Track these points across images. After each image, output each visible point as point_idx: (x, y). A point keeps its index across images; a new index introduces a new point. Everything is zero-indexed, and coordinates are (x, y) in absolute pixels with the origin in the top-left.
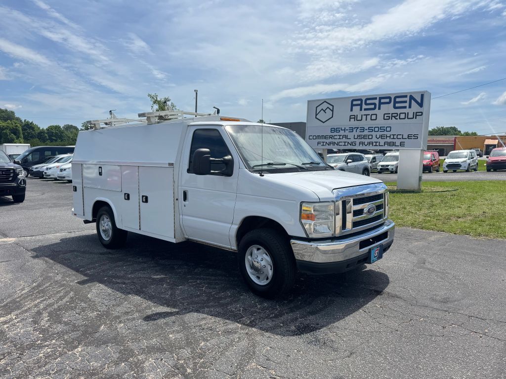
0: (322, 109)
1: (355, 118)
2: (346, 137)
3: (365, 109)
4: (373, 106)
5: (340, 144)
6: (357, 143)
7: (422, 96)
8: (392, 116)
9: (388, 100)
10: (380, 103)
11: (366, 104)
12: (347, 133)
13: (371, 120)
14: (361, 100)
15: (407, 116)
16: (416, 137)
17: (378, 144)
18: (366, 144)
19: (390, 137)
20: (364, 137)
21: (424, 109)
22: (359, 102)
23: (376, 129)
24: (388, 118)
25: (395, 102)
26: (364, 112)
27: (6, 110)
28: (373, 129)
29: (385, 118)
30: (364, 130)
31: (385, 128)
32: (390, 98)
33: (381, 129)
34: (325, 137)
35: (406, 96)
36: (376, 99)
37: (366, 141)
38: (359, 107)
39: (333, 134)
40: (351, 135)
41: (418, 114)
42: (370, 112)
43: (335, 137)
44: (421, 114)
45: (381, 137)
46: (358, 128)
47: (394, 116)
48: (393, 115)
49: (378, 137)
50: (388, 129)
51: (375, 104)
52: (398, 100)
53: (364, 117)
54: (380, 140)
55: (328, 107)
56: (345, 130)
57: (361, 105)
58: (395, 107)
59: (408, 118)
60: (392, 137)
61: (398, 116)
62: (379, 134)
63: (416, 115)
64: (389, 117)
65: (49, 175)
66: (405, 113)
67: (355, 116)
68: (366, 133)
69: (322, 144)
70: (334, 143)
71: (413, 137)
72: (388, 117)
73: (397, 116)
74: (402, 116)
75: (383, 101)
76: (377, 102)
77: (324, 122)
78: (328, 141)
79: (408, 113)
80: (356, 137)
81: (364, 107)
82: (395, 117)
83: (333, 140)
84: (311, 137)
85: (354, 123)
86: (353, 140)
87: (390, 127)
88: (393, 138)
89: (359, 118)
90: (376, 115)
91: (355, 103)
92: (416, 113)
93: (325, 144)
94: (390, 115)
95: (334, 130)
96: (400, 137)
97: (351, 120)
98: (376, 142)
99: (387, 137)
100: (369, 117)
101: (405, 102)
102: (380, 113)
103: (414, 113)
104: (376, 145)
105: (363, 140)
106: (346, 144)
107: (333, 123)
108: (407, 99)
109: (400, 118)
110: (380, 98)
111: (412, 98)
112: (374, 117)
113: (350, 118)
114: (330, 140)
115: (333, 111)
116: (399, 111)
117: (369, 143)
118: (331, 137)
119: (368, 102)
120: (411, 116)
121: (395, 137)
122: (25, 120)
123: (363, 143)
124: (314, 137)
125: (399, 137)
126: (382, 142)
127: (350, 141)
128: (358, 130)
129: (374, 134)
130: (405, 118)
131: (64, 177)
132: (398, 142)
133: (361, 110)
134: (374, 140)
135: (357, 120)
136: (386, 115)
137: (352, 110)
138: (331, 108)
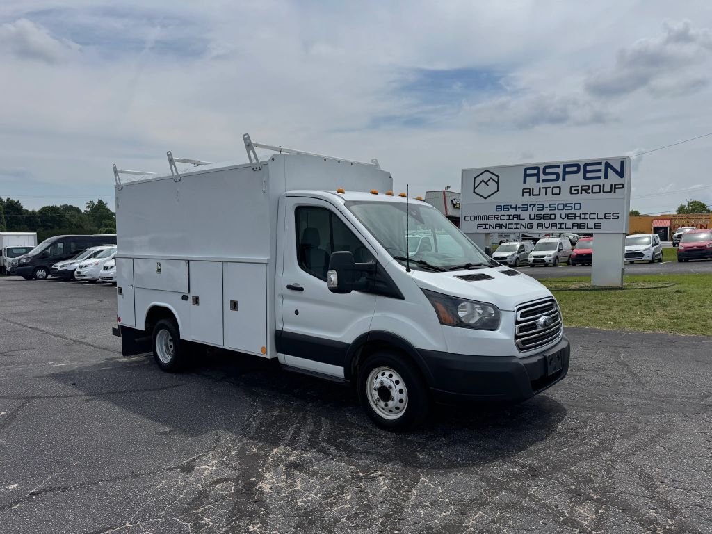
0: (483, 181)
1: (530, 191)
2: (518, 217)
3: (544, 181)
5: (510, 226)
6: (535, 226)
7: (623, 163)
8: (582, 190)
9: (575, 169)
10: (565, 173)
11: (545, 174)
12: (519, 212)
13: (553, 194)
14: (538, 168)
15: (602, 189)
16: (616, 216)
17: (563, 226)
18: (547, 226)
19: (580, 216)
20: (544, 217)
21: (626, 180)
22: (535, 171)
23: (561, 207)
24: (576, 192)
25: (585, 172)
26: (542, 184)
28: (556, 206)
29: (573, 192)
30: (543, 207)
31: (573, 205)
32: (578, 166)
33: (567, 206)
34: (488, 218)
35: (600, 164)
36: (558, 167)
37: (547, 222)
38: (535, 178)
39: (500, 213)
40: (524, 215)
41: (617, 186)
42: (551, 184)
43: (503, 218)
44: (621, 186)
45: (568, 216)
46: (535, 205)
47: (584, 189)
49: (563, 216)
50: (577, 206)
51: (557, 174)
52: (589, 168)
53: (543, 191)
54: (566, 221)
55: (491, 178)
56: (516, 208)
57: (538, 175)
58: (585, 178)
59: (604, 192)
61: (590, 190)
62: (564, 213)
63: (614, 188)
64: (578, 190)
65: (85, 276)
66: (600, 186)
67: (530, 189)
68: (546, 211)
69: (484, 226)
70: (501, 226)
71: (612, 217)
72: (575, 190)
74: (596, 189)
75: (568, 169)
76: (560, 171)
77: (485, 198)
78: (492, 223)
79: (603, 185)
80: (532, 217)
81: (542, 177)
83: (501, 222)
84: (467, 218)
85: (528, 199)
86: (528, 221)
87: (580, 204)
88: (585, 218)
89: (536, 192)
90: (559, 187)
91: (529, 172)
92: (615, 185)
93: (487, 226)
94: (579, 188)
95: (500, 208)
96: (595, 216)
97: (525, 194)
98: (561, 224)
99: (575, 216)
100: (549, 191)
101: (600, 171)
102: (565, 186)
103: (612, 185)
104: (561, 228)
105: (542, 221)
106: (519, 226)
107: (498, 199)
108: (602, 167)
109: (592, 192)
110: (565, 166)
111: (608, 165)
112: (556, 191)
113: (523, 192)
114: (496, 222)
115: (498, 183)
116: (591, 183)
117: (551, 226)
118: (496, 217)
119: (548, 171)
120: (607, 189)
121: (587, 216)
123: (543, 226)
124: (473, 218)
125: (592, 216)
126: (569, 223)
127: (523, 222)
128: (535, 208)
129: (556, 212)
130: (600, 192)
132: (591, 223)
133: (538, 181)
134: (558, 220)
135: (533, 195)
136: (573, 189)
137: (525, 182)
138: (496, 179)
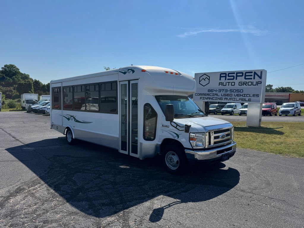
0: (203, 79)
1: (222, 84)
2: (217, 95)
3: (228, 79)
4: (232, 78)
5: (213, 99)
6: (223, 99)
7: (261, 72)
9: (241, 74)
10: (237, 76)
11: (229, 76)
12: (217, 92)
13: (232, 85)
14: (226, 74)
16: (258, 96)
17: (235, 99)
18: (228, 99)
19: (242, 95)
20: (227, 95)
21: (262, 80)
22: (225, 75)
23: (235, 91)
24: (241, 84)
25: (246, 76)
26: (227, 81)
27: (25, 74)
28: (233, 90)
29: (240, 84)
30: (227, 91)
31: (240, 90)
33: (237, 91)
34: (205, 94)
35: (252, 72)
36: (234, 73)
37: (229, 97)
38: (225, 78)
39: (209, 93)
40: (219, 94)
42: (231, 81)
43: (210, 95)
44: (260, 83)
46: (224, 90)
48: (244, 83)
49: (235, 95)
50: (242, 91)
51: (234, 76)
52: (247, 74)
53: (227, 84)
54: (236, 97)
55: (206, 78)
57: (226, 77)
58: (245, 78)
59: (253, 85)
62: (236, 93)
66: (251, 82)
67: (222, 83)
68: (228, 93)
69: (203, 98)
71: (256, 96)
73: (247, 83)
74: (250, 84)
75: (238, 75)
76: (235, 75)
77: (204, 86)
78: (206, 97)
79: (253, 82)
80: (223, 95)
82: (245, 84)
83: (209, 97)
84: (196, 95)
85: (221, 87)
86: (221, 97)
88: (244, 96)
89: (225, 84)
90: (234, 82)
91: (222, 75)
92: (258, 82)
94: (243, 83)
95: (209, 90)
97: (220, 85)
99: (240, 95)
100: (230, 84)
101: (252, 76)
102: (237, 82)
103: (256, 82)
105: (226, 97)
106: (217, 99)
107: (209, 87)
108: (253, 74)
109: (248, 85)
110: (237, 73)
111: (255, 73)
113: (219, 84)
115: (209, 80)
116: (248, 81)
117: (230, 99)
118: (208, 95)
119: (230, 75)
121: (246, 95)
122: (35, 80)
124: (198, 94)
125: (248, 95)
126: (238, 98)
127: (219, 97)
129: (233, 93)
130: (251, 85)
132: (247, 99)
134: (233, 97)
136: (240, 83)
137: (220, 79)
138: (208, 78)
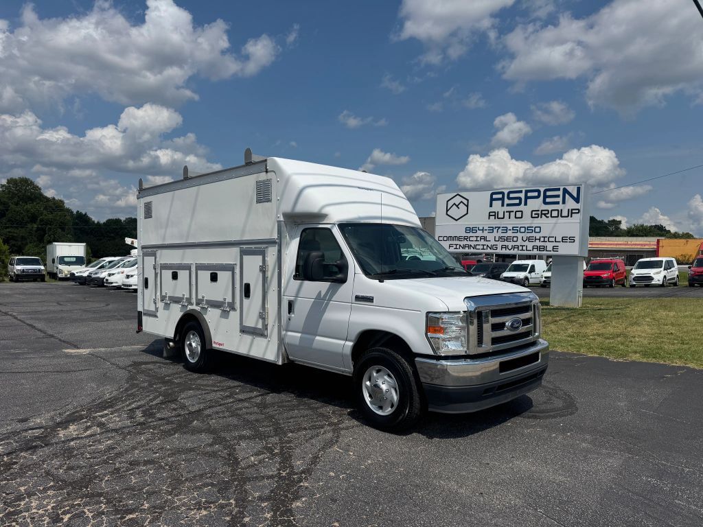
0: (454, 204)
1: (494, 215)
2: (485, 238)
3: (508, 205)
5: (478, 247)
6: (499, 247)
7: (579, 189)
8: (542, 214)
9: (536, 194)
10: (527, 198)
11: (509, 198)
12: (485, 234)
13: (516, 217)
14: (503, 193)
15: (560, 213)
16: (572, 240)
17: (524, 248)
18: (510, 247)
19: (540, 239)
20: (507, 239)
21: (581, 206)
22: (500, 196)
23: (523, 230)
24: (537, 216)
25: (545, 197)
26: (506, 208)
28: (518, 229)
29: (534, 216)
30: (507, 230)
31: (534, 229)
32: (538, 191)
33: (528, 229)
34: (459, 238)
35: (558, 190)
36: (521, 192)
37: (510, 244)
38: (500, 202)
39: (469, 235)
40: (490, 237)
42: (514, 209)
43: (471, 239)
44: (577, 211)
46: (499, 228)
47: (544, 214)
48: (543, 212)
49: (525, 239)
50: (537, 230)
51: (520, 199)
52: (549, 193)
53: (507, 215)
54: (527, 243)
55: (462, 202)
56: (483, 230)
57: (502, 199)
58: (545, 203)
59: (561, 217)
60: (542, 239)
62: (525, 235)
63: (571, 213)
64: (538, 214)
65: (112, 283)
66: (558, 210)
67: (495, 212)
68: (510, 234)
69: (455, 246)
70: (470, 246)
71: (568, 241)
72: (536, 214)
73: (548, 213)
74: (555, 214)
75: (529, 194)
76: (522, 195)
77: (456, 220)
78: (462, 243)
79: (561, 210)
80: (497, 239)
81: (507, 201)
83: (469, 243)
84: (441, 239)
85: (494, 222)
86: (493, 242)
87: (540, 227)
88: (544, 241)
89: (501, 215)
90: (522, 211)
91: (494, 196)
92: (572, 210)
93: (458, 247)
94: (539, 212)
95: (468, 230)
96: (553, 239)
97: (491, 217)
98: (522, 246)
99: (536, 239)
100: (513, 214)
101: (558, 196)
102: (527, 210)
103: (569, 210)
104: (522, 250)
105: (506, 243)
106: (485, 247)
108: (560, 193)
109: (551, 217)
110: (527, 192)
111: (565, 191)
112: (519, 215)
113: (490, 215)
114: (465, 242)
115: (467, 206)
116: (550, 207)
117: (514, 247)
118: (466, 238)
119: (512, 195)
120: (565, 213)
121: (546, 239)
123: (506, 247)
124: (445, 239)
125: (550, 239)
126: (530, 245)
127: (489, 244)
128: (500, 230)
129: (519, 235)
130: (557, 217)
131: (131, 286)
132: (550, 246)
133: (503, 205)
134: (520, 242)
135: (498, 218)
136: (534, 213)
137: (491, 206)
138: (465, 202)
